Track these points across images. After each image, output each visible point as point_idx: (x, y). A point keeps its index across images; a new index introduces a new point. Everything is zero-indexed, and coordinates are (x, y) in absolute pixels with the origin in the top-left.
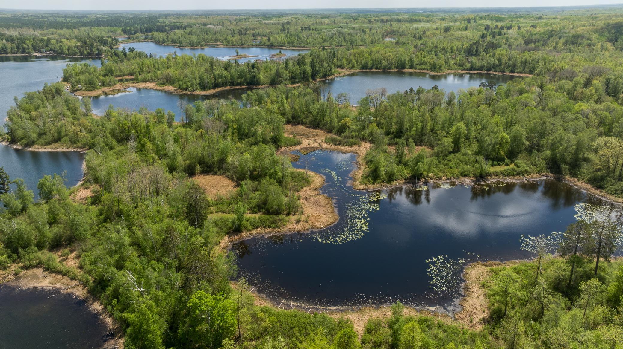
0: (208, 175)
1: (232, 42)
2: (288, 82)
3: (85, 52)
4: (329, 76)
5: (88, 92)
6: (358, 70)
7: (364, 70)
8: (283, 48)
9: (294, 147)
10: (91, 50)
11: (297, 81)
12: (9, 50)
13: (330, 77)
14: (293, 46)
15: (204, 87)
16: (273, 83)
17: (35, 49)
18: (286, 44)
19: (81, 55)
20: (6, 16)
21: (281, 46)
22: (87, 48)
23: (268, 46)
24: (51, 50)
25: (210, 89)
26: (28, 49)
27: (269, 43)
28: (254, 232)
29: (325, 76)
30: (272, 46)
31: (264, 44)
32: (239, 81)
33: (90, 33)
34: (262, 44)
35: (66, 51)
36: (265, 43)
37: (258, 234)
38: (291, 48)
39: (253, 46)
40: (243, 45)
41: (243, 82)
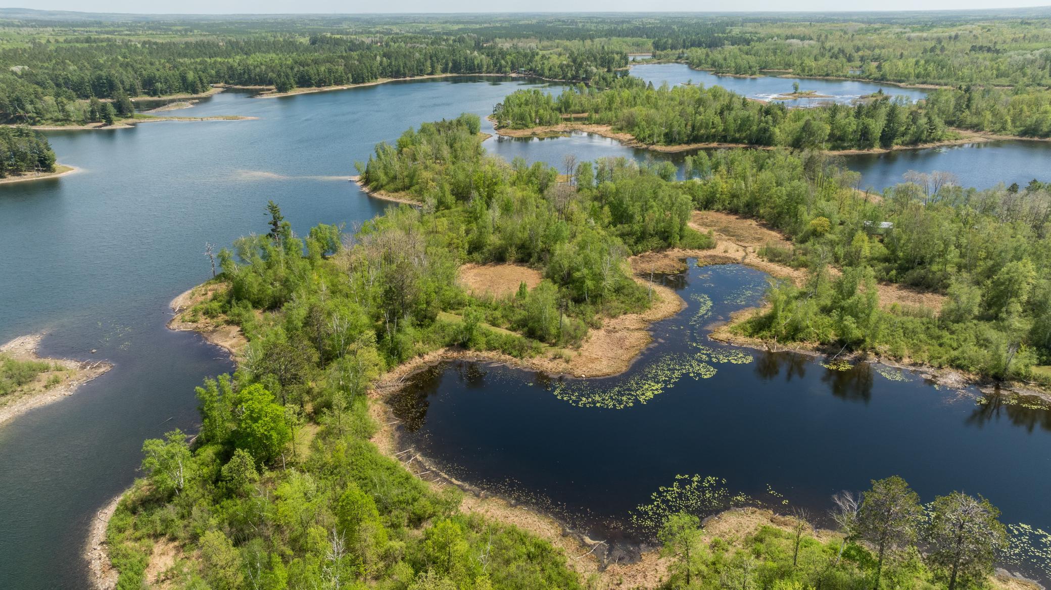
0: (523, 266)
1: (811, 70)
2: (824, 145)
3: (569, 75)
4: (925, 142)
5: (514, 131)
6: (1011, 137)
7: (1024, 138)
8: (902, 85)
9: (697, 251)
10: (577, 72)
11: (846, 144)
12: (484, 69)
13: (929, 146)
14: (923, 83)
15: (670, 139)
16: (797, 144)
17: (514, 69)
18: (912, 78)
19: (564, 78)
20: (530, 22)
21: (900, 81)
22: (574, 68)
23: (875, 79)
24: (531, 70)
25: (680, 144)
26: (505, 67)
27: (877, 75)
28: (485, 354)
29: (916, 141)
30: (882, 80)
31: (868, 77)
32: (737, 135)
33: (606, 48)
34: (864, 75)
35: (547, 72)
36: (871, 74)
37: (486, 359)
38: (917, 86)
39: (846, 78)
40: (827, 75)
41: (745, 138)
